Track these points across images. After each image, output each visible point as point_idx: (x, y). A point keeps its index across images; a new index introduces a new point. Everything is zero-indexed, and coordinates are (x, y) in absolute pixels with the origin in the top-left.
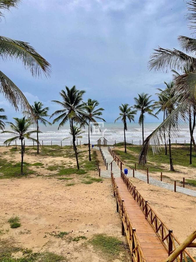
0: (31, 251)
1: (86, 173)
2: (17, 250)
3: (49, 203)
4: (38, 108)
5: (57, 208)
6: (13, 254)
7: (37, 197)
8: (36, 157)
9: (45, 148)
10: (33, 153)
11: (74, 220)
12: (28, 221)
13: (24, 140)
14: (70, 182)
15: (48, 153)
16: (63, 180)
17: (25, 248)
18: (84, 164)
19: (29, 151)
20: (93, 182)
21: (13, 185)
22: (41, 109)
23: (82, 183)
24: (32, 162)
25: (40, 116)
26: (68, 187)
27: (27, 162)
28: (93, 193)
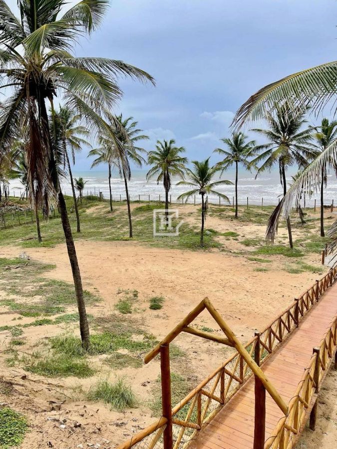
0: (154, 338)
1: (303, 255)
2: (140, 332)
3: (214, 290)
4: (239, 142)
5: (221, 298)
6: (133, 336)
7: (202, 279)
8: (231, 224)
9: (251, 209)
10: (229, 216)
11: (234, 317)
12: (173, 305)
13: (205, 195)
14: (263, 265)
15: (252, 219)
16: (255, 262)
17: (151, 334)
18: (309, 241)
19: (224, 213)
20: (303, 271)
21: (182, 258)
22: (243, 145)
23: (284, 270)
24: (223, 230)
25: (242, 157)
26: (256, 273)
27: (215, 230)
28: (293, 288)
